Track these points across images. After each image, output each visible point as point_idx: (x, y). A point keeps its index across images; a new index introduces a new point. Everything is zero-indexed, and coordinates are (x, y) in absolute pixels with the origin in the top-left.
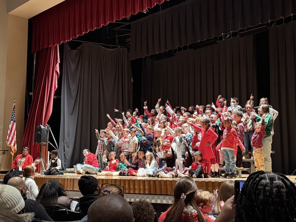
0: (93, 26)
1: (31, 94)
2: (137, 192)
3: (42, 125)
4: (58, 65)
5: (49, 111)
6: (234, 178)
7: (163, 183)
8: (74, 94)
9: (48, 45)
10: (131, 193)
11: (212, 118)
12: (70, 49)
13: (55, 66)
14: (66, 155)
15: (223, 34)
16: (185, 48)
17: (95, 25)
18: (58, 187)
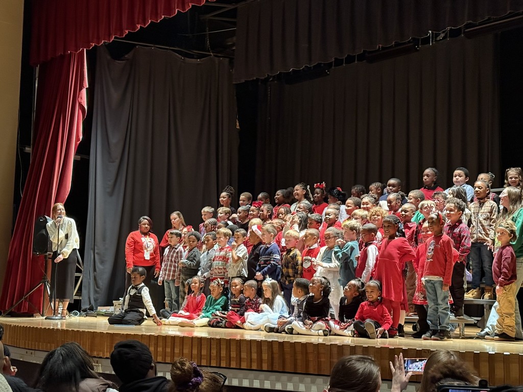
0: (159, 12)
1: (28, 149)
2: (244, 366)
3: (49, 216)
4: (84, 91)
5: (65, 188)
6: (446, 338)
7: (298, 349)
8: (116, 152)
9: (65, 50)
10: (232, 367)
11: (405, 212)
12: (109, 57)
13: (79, 94)
14: (97, 279)
15: (430, 32)
16: (350, 59)
17: (162, 12)
18: (79, 360)
